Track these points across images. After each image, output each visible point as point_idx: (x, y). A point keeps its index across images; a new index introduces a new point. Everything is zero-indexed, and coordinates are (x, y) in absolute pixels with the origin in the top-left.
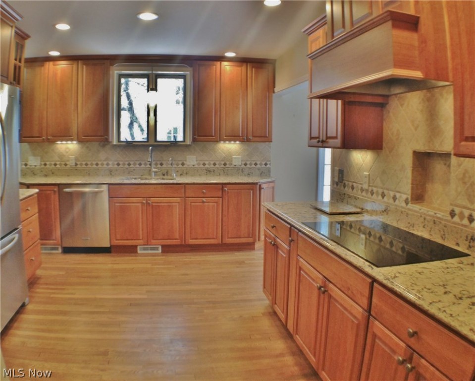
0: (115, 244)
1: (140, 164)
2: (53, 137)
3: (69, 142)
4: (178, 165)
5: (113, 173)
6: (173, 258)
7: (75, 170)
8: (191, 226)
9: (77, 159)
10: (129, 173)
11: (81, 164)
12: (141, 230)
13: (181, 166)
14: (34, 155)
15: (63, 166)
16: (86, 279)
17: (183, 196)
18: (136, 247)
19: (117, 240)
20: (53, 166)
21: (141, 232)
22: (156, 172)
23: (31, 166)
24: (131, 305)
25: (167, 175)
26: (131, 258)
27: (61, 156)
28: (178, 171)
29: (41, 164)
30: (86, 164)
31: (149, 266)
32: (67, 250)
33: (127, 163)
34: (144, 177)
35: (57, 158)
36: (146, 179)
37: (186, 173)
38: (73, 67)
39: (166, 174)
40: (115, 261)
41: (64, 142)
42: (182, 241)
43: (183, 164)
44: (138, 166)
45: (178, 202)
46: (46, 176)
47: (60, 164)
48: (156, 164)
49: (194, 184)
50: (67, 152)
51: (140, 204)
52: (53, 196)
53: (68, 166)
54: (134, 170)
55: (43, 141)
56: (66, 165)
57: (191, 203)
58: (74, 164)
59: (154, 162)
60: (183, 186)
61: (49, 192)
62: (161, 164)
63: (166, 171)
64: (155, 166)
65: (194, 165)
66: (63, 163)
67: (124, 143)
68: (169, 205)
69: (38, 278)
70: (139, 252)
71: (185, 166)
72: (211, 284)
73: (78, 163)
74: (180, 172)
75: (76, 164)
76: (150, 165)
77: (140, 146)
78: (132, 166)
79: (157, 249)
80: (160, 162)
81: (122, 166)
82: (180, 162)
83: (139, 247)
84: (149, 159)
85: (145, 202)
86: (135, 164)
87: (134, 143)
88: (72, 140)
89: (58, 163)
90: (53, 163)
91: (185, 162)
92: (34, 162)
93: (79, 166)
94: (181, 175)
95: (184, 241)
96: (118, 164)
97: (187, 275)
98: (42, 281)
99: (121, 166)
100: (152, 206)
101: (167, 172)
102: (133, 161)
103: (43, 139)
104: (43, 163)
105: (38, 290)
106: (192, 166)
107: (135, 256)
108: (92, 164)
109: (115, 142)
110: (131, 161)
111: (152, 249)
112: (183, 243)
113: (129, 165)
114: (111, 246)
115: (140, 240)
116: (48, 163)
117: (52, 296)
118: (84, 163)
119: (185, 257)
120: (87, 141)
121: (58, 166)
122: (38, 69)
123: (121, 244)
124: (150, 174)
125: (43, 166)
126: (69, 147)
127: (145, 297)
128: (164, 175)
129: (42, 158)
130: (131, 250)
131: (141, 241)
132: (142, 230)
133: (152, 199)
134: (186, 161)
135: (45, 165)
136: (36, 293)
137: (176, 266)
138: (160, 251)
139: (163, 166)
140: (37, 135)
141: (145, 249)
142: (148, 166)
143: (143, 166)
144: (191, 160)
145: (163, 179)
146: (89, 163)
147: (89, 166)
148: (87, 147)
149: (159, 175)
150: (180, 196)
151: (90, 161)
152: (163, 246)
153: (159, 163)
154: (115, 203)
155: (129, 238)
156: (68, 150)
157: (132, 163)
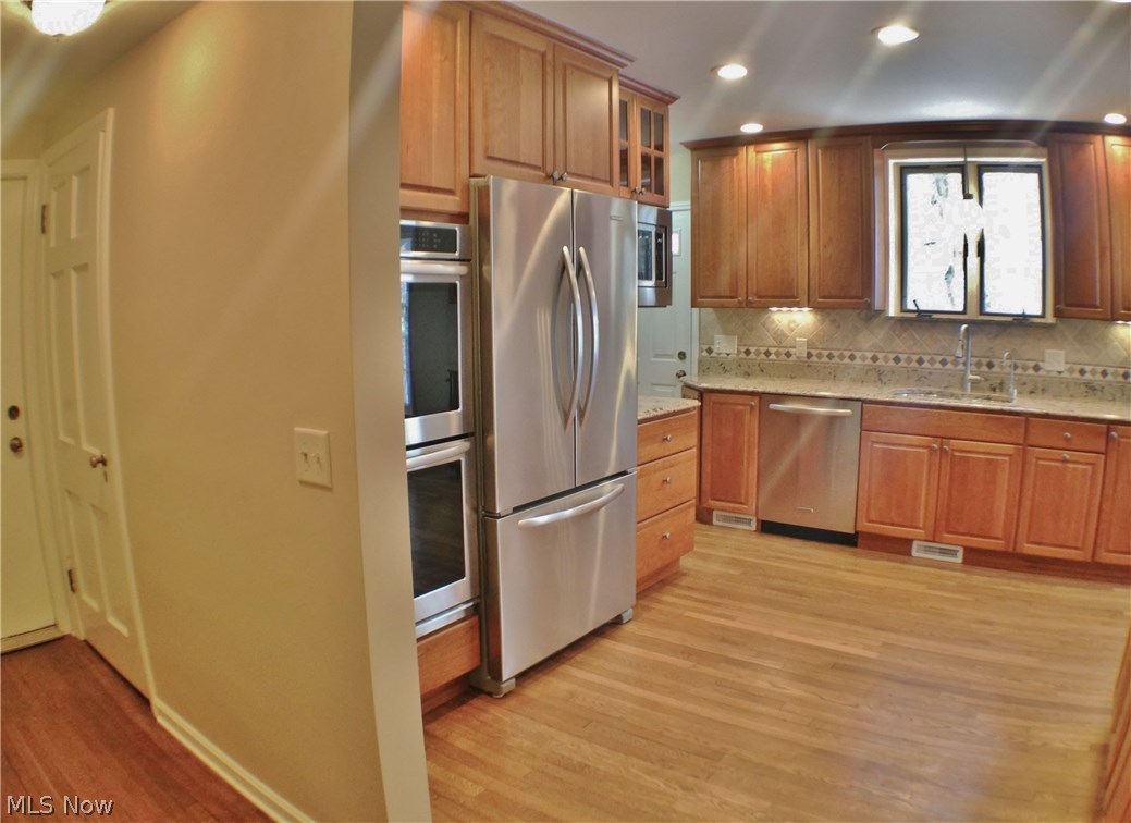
0: (864, 530)
1: (944, 362)
2: (760, 297)
3: (795, 309)
4: (1025, 368)
5: (884, 379)
6: (984, 579)
7: (805, 366)
8: (1031, 512)
9: (810, 344)
10: (919, 380)
11: (819, 356)
12: (922, 507)
13: (1031, 372)
14: (727, 333)
15: (783, 357)
16: (774, 592)
17: (1021, 442)
18: (909, 542)
19: (869, 521)
20: (763, 356)
21: (922, 512)
22: (974, 382)
23: (719, 354)
24: (834, 667)
25: (1001, 390)
26: (893, 564)
27: (779, 336)
28: (1025, 384)
29: (739, 352)
30: (830, 356)
31: (920, 588)
32: (768, 528)
33: (915, 357)
34: (950, 391)
35: (771, 341)
36: (952, 396)
37: (1043, 390)
38: (796, 154)
39: (999, 387)
40: (856, 565)
41: (785, 309)
42: (1008, 543)
43: (1037, 368)
44: (938, 365)
45: (1010, 455)
46: (747, 375)
47: (777, 354)
48: (979, 364)
49: (1047, 416)
50: (792, 330)
51: (925, 450)
52: (747, 416)
53: (793, 358)
54: (930, 374)
55: (740, 305)
56: (788, 355)
57: (1038, 459)
58: (805, 355)
59: (975, 360)
60: (1023, 418)
61: (741, 408)
62: (990, 365)
63: (999, 382)
64: (974, 368)
65: (1060, 373)
66: (784, 351)
67: (914, 315)
68: (987, 460)
69: (680, 574)
70: (915, 553)
71: (1041, 373)
72: (1029, 653)
73: (814, 352)
74: (1029, 387)
75: (809, 355)
76: (965, 364)
77: (944, 321)
78: (926, 365)
79: (953, 553)
80: (988, 360)
81: (906, 365)
82: (1032, 364)
83: (915, 544)
84: (959, 353)
85: (935, 446)
86: (932, 361)
87: (935, 316)
88: (798, 305)
89: (773, 350)
90: (763, 350)
91: (1041, 364)
92: (725, 346)
93: (814, 359)
94: (1032, 392)
95: (1012, 545)
96: (897, 360)
97: (990, 623)
98: (684, 582)
99: (902, 364)
100: (953, 456)
101: (1001, 384)
102: (929, 354)
103: (739, 301)
104: (744, 349)
105: (667, 598)
106: (1057, 375)
107: (904, 562)
108: (841, 357)
109: (893, 311)
110: (924, 354)
111: (943, 552)
112: (1011, 550)
113: (920, 361)
114: (856, 533)
115: (919, 528)
116: (753, 349)
117: (687, 614)
118: (826, 353)
119: (1005, 581)
120: (832, 308)
121: (773, 357)
122: (726, 163)
123: (877, 531)
124: (962, 386)
125: (743, 355)
126: (795, 320)
127: (872, 655)
128: (994, 390)
129: (740, 339)
130: (898, 547)
131: (921, 531)
132: (926, 508)
133: (953, 441)
134: (1043, 361)
135: (748, 352)
136: (660, 602)
137: (977, 600)
138: (959, 559)
139: (994, 370)
140: (728, 294)
141: (928, 550)
142: (961, 367)
143: (949, 366)
144: (1056, 359)
145: (989, 399)
146: (836, 353)
147: (836, 360)
148: (834, 321)
149: (983, 389)
150: (1016, 441)
151: (839, 350)
152: (968, 551)
153: (985, 361)
154: (873, 442)
155: (896, 520)
156: (792, 326)
157: (926, 358)
